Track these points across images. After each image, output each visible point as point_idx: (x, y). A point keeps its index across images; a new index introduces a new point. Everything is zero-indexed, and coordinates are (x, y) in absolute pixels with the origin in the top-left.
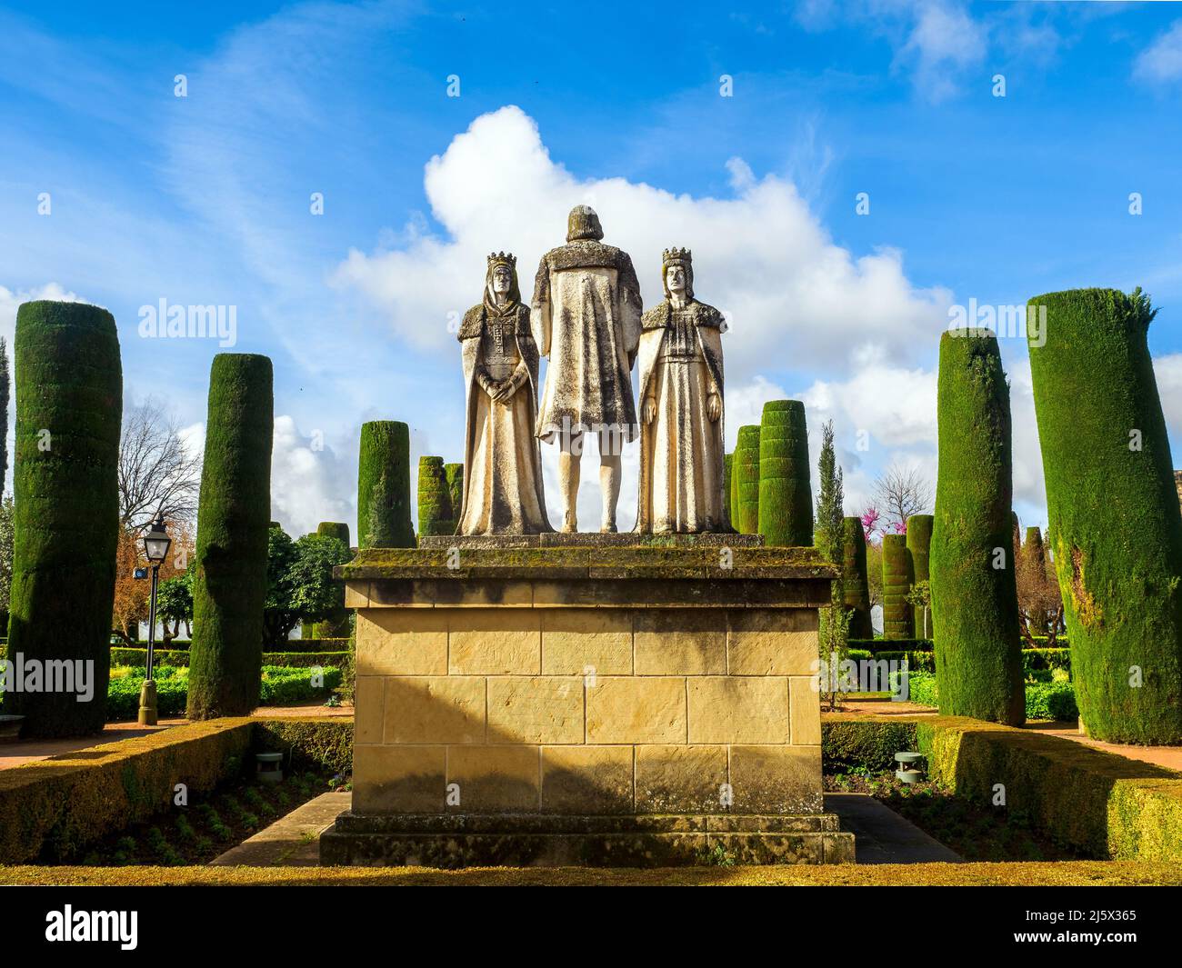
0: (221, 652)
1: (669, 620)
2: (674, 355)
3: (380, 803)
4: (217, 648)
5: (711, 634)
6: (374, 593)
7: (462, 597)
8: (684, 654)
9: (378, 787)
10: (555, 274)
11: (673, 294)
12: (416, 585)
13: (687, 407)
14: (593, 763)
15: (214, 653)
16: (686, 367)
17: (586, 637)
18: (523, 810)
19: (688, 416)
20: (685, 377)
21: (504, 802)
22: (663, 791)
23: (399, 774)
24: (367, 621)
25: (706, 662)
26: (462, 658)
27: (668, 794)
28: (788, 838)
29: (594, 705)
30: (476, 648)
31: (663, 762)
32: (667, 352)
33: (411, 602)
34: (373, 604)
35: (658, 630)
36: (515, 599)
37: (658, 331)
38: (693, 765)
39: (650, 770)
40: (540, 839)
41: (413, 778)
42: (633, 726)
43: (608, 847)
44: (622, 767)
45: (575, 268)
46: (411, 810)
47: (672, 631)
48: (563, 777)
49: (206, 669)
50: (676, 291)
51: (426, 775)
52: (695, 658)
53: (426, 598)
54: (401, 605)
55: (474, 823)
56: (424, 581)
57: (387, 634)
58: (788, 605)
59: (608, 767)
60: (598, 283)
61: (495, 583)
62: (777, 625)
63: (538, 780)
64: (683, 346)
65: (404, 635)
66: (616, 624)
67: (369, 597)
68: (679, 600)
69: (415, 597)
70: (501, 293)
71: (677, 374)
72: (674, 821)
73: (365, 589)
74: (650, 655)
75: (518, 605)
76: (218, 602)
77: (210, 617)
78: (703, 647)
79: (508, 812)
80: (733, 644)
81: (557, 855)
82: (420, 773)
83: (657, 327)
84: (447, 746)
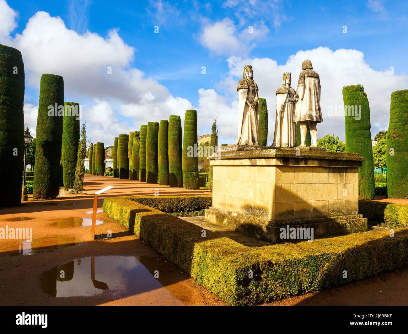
0: (50, 176)
1: (335, 170)
2: (289, 101)
3: (281, 218)
4: (48, 175)
5: (342, 173)
6: (281, 161)
7: (299, 163)
8: (337, 179)
9: (280, 214)
10: (307, 77)
11: (287, 84)
12: (290, 159)
13: (291, 115)
14: (322, 205)
15: (47, 177)
16: (291, 104)
17: (321, 174)
18: (309, 218)
19: (291, 117)
20: (291, 107)
21: (306, 216)
22: (333, 211)
23: (284, 210)
24: (278, 169)
25: (341, 180)
26: (297, 179)
27: (334, 212)
28: (358, 220)
29: (322, 191)
30: (300, 176)
31: (334, 204)
32: (288, 100)
33: (289, 164)
34: (281, 164)
35: (333, 173)
36: (310, 164)
37: (286, 94)
38: (338, 205)
39: (331, 206)
40: (318, 224)
41: (288, 211)
42: (329, 196)
43: (329, 225)
44: (327, 206)
45: (312, 77)
46: (287, 219)
47: (335, 173)
48: (315, 210)
49: (44, 182)
50: (288, 84)
51: (290, 210)
52: (339, 179)
53: (292, 163)
54: (287, 165)
55: (302, 221)
56: (292, 158)
57: (282, 172)
58: (356, 167)
59: (324, 206)
60: (316, 82)
61: (306, 159)
62: (352, 171)
63: (312, 210)
64: (291, 99)
65: (286, 173)
66: (326, 171)
67: (280, 162)
68: (339, 165)
69: (290, 163)
70: (250, 77)
71: (289, 106)
72: (338, 218)
73: (280, 160)
74: (332, 178)
75: (311, 166)
76: (48, 160)
77: (45, 164)
78: (340, 176)
79: (306, 218)
80: (345, 176)
81: (321, 228)
82: (289, 210)
83: (286, 93)
84: (294, 202)
